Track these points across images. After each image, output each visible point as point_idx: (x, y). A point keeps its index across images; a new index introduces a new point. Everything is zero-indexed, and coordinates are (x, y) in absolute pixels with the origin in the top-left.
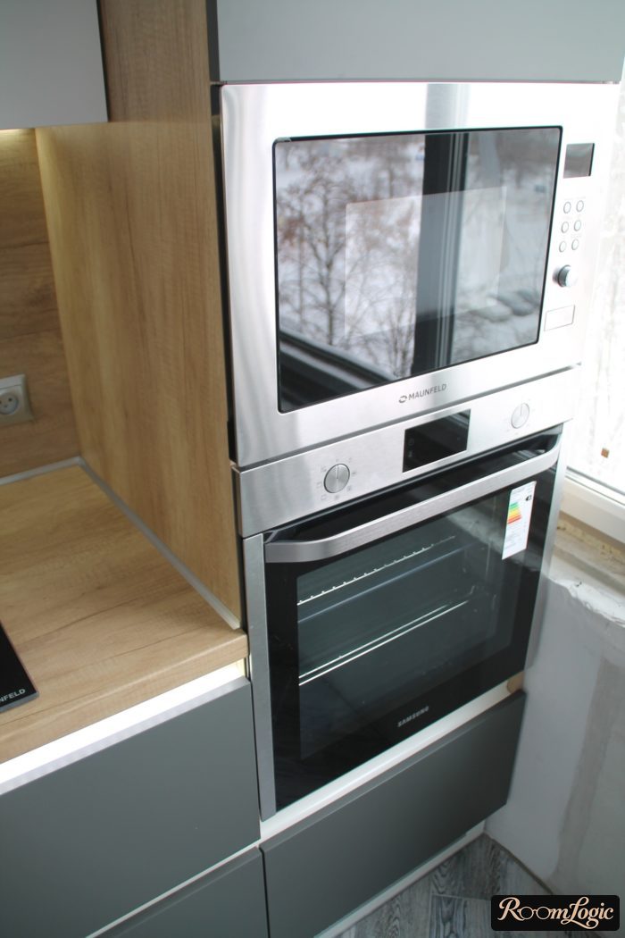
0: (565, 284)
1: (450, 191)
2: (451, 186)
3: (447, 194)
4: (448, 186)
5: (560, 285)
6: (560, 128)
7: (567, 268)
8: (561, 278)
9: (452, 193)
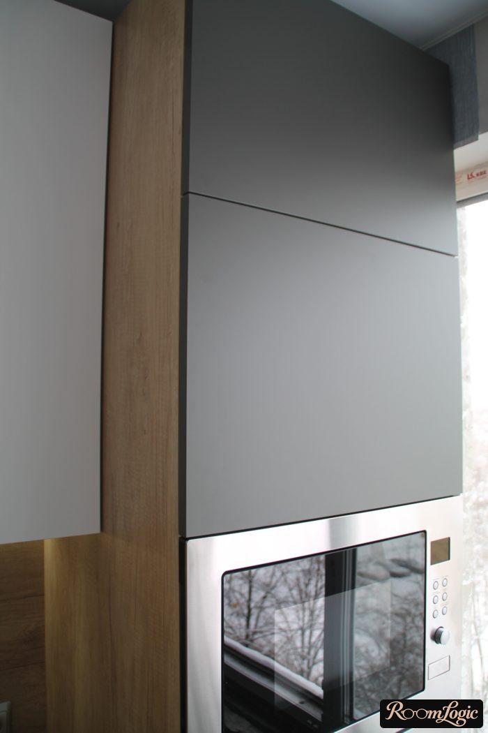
0: (440, 643)
1: (345, 591)
2: (345, 588)
3: (343, 593)
4: (343, 588)
5: (437, 643)
6: (425, 532)
7: (441, 629)
8: (437, 637)
9: (346, 592)
